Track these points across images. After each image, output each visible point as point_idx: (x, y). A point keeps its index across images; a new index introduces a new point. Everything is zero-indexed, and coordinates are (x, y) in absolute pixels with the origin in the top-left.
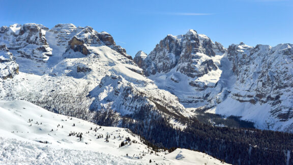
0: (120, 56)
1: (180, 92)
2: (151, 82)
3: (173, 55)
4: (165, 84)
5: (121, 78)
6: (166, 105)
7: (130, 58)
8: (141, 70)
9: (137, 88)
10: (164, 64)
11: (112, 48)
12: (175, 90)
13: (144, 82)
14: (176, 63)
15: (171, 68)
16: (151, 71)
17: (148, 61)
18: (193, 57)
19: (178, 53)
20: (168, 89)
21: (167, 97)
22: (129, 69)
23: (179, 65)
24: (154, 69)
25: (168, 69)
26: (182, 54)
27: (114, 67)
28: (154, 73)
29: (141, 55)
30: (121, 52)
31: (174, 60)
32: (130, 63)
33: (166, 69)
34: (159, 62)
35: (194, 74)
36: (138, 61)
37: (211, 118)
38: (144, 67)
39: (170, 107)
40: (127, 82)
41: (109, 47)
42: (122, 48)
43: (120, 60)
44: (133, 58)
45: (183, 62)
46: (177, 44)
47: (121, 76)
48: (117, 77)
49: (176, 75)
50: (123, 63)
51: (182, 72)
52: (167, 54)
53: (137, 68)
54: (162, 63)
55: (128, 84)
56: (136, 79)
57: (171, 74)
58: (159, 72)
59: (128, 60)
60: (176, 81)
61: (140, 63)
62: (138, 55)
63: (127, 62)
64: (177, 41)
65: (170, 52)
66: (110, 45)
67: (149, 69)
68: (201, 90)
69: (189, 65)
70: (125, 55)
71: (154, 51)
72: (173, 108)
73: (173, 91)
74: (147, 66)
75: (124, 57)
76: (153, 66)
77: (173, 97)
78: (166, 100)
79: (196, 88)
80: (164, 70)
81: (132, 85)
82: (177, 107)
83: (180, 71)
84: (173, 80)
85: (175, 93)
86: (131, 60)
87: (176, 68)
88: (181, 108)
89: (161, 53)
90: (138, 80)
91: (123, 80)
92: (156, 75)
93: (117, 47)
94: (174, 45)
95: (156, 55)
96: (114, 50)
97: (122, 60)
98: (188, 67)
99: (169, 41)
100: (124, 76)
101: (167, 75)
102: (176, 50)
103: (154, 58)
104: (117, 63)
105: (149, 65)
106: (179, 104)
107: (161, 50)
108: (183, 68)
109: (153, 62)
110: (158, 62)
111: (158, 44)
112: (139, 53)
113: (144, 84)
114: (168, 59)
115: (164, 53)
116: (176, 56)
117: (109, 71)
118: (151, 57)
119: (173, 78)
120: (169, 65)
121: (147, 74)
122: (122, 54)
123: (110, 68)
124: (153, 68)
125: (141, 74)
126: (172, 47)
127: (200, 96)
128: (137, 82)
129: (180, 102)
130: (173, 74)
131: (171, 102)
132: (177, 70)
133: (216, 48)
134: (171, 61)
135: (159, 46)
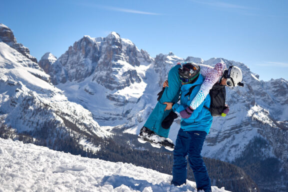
0: (21, 57)
1: (94, 106)
2: (59, 92)
3: (89, 61)
4: (76, 95)
5: (20, 85)
6: (76, 122)
7: (34, 60)
8: (48, 76)
9: (41, 99)
10: (77, 71)
11: (11, 47)
12: (89, 104)
13: (50, 91)
14: (93, 71)
15: (86, 76)
16: (61, 79)
17: (58, 66)
18: (114, 66)
19: (95, 59)
20: (79, 102)
21: (78, 112)
22: (33, 74)
23: (96, 73)
24: (65, 76)
25: (82, 77)
26: (101, 60)
27: (12, 70)
28: (64, 81)
29: (49, 58)
30: (22, 51)
31: (90, 68)
32: (34, 66)
33: (79, 77)
34: (72, 68)
35: (113, 85)
36: (45, 65)
37: (130, 139)
38: (52, 73)
39: (81, 124)
40: (29, 90)
41: (7, 44)
42: (25, 48)
43: (21, 62)
44: (38, 61)
45: (101, 70)
46: (95, 48)
47: (21, 83)
48: (16, 83)
49: (91, 86)
50: (25, 66)
51: (99, 83)
52: (82, 59)
53: (43, 74)
54: (74, 70)
55: (29, 93)
56: (40, 88)
57: (85, 84)
58: (71, 80)
59: (32, 62)
60: (90, 93)
61: (47, 67)
62: (44, 58)
63: (29, 66)
64: (95, 44)
65: (86, 57)
66: (9, 41)
67: (57, 76)
68: (121, 105)
69: (108, 74)
70: (28, 57)
71: (66, 54)
72: (85, 125)
73: (86, 104)
74: (56, 72)
75: (26, 59)
76: (63, 72)
77: (86, 113)
78: (76, 115)
79: (115, 103)
80: (77, 79)
81: (35, 94)
82: (90, 124)
83: (97, 81)
84: (87, 91)
85: (89, 107)
86: (35, 63)
87: (91, 77)
88: (95, 126)
89: (75, 58)
90: (43, 89)
91: (24, 87)
92: (66, 84)
93: (18, 45)
94: (92, 49)
95: (68, 59)
96: (14, 48)
97: (24, 63)
98: (106, 77)
99: (85, 43)
100: (25, 82)
101: (80, 85)
102: (93, 55)
103: (66, 63)
104: (17, 66)
105: (58, 70)
106: (93, 121)
107: (75, 54)
108: (101, 78)
109: (63, 68)
110: (69, 68)
111: (71, 47)
112: (47, 55)
113: (49, 93)
114: (82, 65)
115: (79, 58)
116: (93, 62)
117: (5, 74)
118: (61, 62)
119: (88, 88)
120: (83, 73)
121: (54, 82)
122: (25, 55)
123: (6, 70)
124: (62, 75)
125: (47, 81)
126: (89, 51)
127: (118, 113)
128: (41, 91)
129: (94, 118)
130: (87, 84)
131: (83, 118)
132: (93, 80)
133: (141, 57)
134: (87, 68)
135: (73, 49)
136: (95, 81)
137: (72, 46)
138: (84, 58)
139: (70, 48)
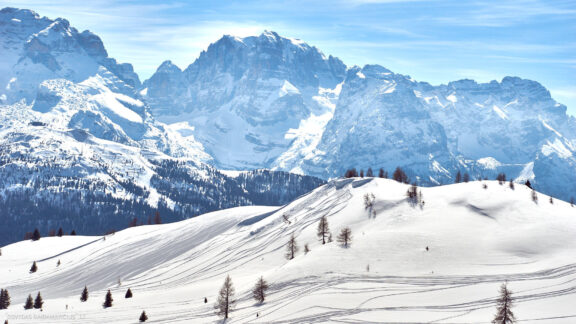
3: (230, 77)
4: (201, 133)
10: (210, 93)
12: (216, 147)
14: (232, 97)
15: (222, 102)
16: (184, 105)
17: (181, 84)
18: (261, 87)
19: (239, 75)
22: (122, 102)
23: (237, 99)
24: (191, 101)
25: (215, 104)
26: (244, 77)
31: (230, 88)
33: (212, 104)
34: (203, 88)
35: (257, 119)
45: (243, 94)
49: (225, 119)
51: (238, 114)
52: (218, 74)
54: (205, 92)
57: (217, 115)
58: (199, 109)
60: (222, 130)
65: (224, 70)
67: (180, 101)
68: (263, 150)
69: (251, 100)
71: (195, 64)
73: (212, 147)
74: (178, 95)
76: (189, 94)
79: (255, 145)
80: (208, 107)
83: (236, 112)
84: (218, 127)
87: (230, 105)
89: (208, 71)
92: (192, 114)
94: (235, 57)
95: (197, 73)
98: (249, 105)
101: (210, 116)
102: (236, 66)
103: (194, 79)
104: (104, 91)
105: (181, 92)
107: (209, 64)
108: (241, 107)
109: (191, 88)
110: (199, 88)
114: (218, 84)
115: (213, 72)
116: (234, 80)
118: (187, 77)
119: (219, 122)
120: (218, 98)
124: (188, 100)
126: (231, 60)
127: (257, 161)
132: (231, 109)
133: (328, 70)
134: (223, 89)
135: (206, 56)
136: (233, 112)
137: (206, 50)
138: (221, 72)
139: (203, 53)
